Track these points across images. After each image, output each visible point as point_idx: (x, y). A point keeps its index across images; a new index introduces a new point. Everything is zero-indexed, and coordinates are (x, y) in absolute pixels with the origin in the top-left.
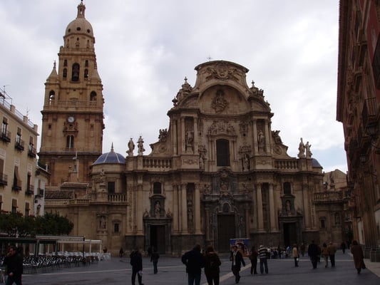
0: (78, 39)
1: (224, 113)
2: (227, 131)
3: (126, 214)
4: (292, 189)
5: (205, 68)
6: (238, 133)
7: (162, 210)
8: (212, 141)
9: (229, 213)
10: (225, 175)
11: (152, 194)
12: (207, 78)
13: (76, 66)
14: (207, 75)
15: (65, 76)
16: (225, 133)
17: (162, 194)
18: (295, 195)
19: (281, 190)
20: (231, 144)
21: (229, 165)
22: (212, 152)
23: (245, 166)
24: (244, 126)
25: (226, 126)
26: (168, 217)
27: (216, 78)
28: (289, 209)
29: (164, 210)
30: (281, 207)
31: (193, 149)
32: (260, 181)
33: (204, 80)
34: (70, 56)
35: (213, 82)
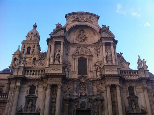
0: (31, 37)
1: (84, 43)
2: (86, 52)
3: (5, 109)
4: (135, 92)
5: (72, 16)
6: (93, 54)
7: (33, 106)
8: (75, 59)
9: (86, 109)
10: (83, 80)
11: (28, 94)
12: (72, 21)
13: (29, 48)
14: (72, 20)
15: (23, 52)
16: (85, 54)
17: (35, 94)
18: (138, 96)
19: (127, 92)
20: (88, 61)
21: (86, 74)
22: (74, 65)
24: (97, 50)
25: (85, 50)
26: (37, 111)
28: (134, 107)
29: (35, 106)
30: (127, 105)
31: (59, 61)
33: (71, 22)
34: (27, 44)
35: (76, 23)
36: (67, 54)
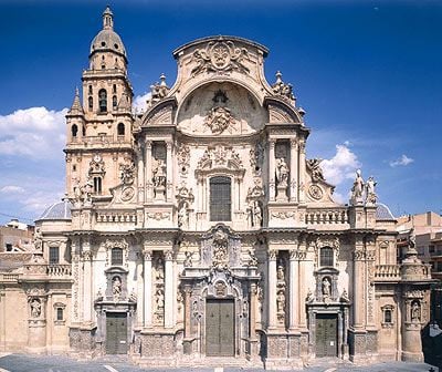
1: (226, 133)
2: (230, 163)
4: (334, 259)
6: (246, 165)
7: (123, 289)
8: (202, 181)
9: (225, 296)
11: (110, 266)
13: (103, 93)
15: (91, 106)
16: (225, 166)
17: (123, 267)
19: (316, 260)
20: (234, 185)
21: (230, 220)
22: (202, 196)
23: (257, 220)
24: (257, 154)
26: (130, 300)
27: (210, 70)
29: (126, 290)
31: (165, 195)
32: (274, 247)
34: (95, 81)
35: (204, 77)
36: (184, 169)
